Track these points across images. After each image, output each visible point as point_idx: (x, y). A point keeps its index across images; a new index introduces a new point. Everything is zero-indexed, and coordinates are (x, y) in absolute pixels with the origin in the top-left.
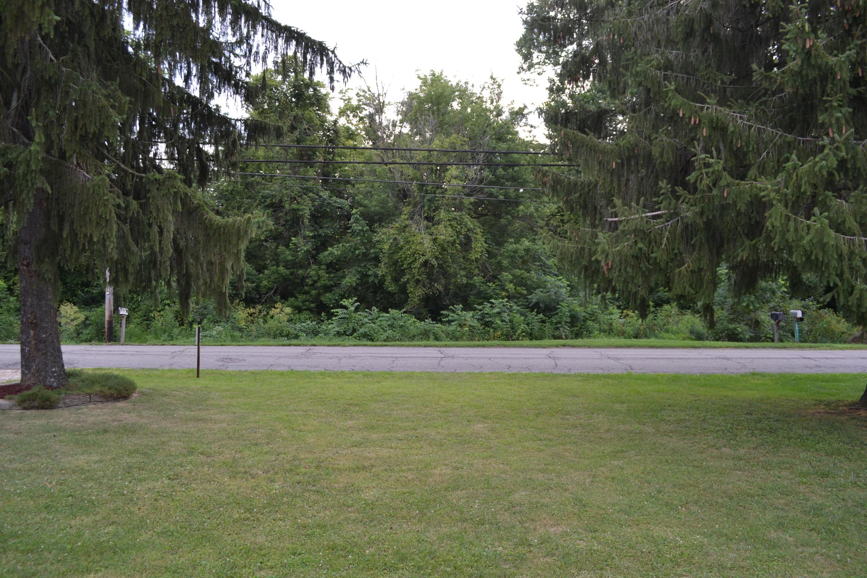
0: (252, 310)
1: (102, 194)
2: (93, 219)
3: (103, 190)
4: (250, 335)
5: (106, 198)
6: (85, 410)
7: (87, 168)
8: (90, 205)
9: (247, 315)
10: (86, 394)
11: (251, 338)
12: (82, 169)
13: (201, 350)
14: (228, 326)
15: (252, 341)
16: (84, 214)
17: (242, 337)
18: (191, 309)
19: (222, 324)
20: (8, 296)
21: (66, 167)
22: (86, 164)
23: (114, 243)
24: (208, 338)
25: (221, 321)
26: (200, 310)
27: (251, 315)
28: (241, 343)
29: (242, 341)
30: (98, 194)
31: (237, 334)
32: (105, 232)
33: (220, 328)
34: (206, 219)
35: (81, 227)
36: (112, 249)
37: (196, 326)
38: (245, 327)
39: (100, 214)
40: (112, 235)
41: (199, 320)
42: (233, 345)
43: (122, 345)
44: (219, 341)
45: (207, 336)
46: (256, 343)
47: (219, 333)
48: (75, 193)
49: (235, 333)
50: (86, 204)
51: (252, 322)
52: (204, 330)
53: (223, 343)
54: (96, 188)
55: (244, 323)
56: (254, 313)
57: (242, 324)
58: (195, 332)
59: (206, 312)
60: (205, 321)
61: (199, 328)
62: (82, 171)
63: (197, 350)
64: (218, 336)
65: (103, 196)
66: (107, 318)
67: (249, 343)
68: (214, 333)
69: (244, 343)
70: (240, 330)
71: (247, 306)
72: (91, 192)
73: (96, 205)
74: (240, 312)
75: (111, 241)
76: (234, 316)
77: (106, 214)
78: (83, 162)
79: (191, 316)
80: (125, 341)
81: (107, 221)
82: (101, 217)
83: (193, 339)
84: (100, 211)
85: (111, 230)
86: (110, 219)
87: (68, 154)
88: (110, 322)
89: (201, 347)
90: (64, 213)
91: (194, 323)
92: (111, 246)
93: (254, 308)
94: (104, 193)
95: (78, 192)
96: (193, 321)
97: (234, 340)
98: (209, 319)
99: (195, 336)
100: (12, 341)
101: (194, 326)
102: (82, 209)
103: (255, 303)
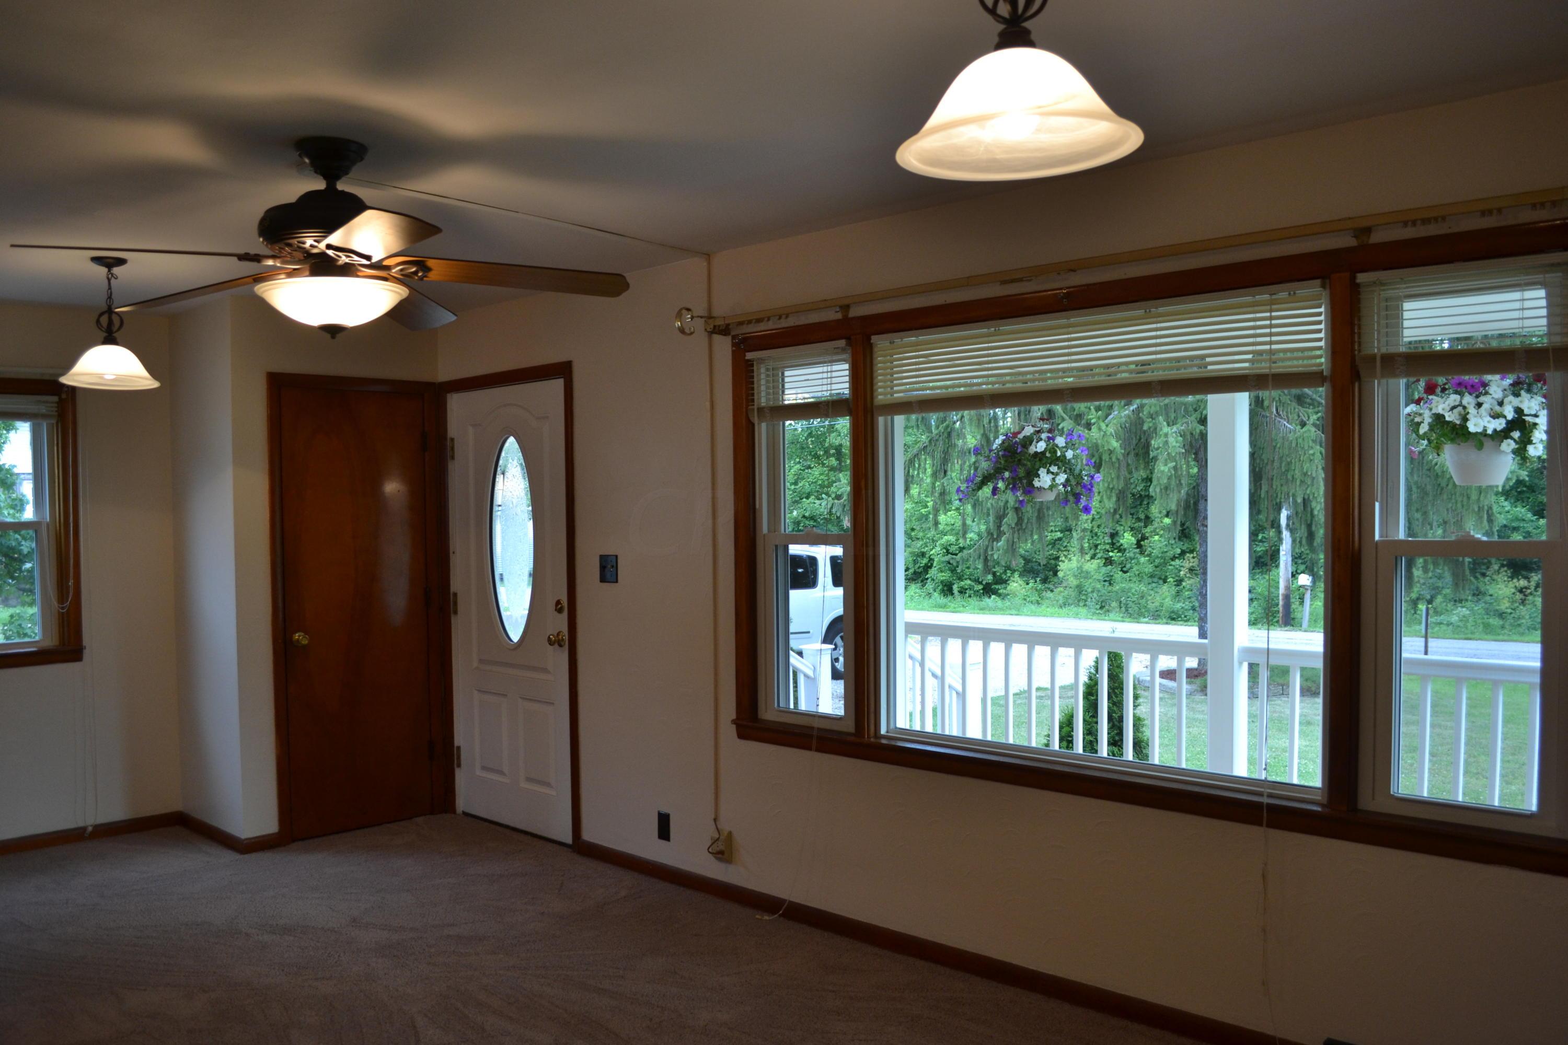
0: (1523, 583)
1: (1306, 448)
2: (1296, 477)
3: (1308, 442)
4: (1519, 625)
5: (1311, 452)
6: (1279, 702)
7: (1287, 416)
8: (1293, 461)
9: (1513, 590)
10: (1278, 684)
11: (1521, 630)
12: (1282, 418)
13: (1430, 644)
14: (1479, 608)
15: (1522, 634)
16: (1286, 470)
17: (1503, 627)
18: (1416, 579)
19: (1469, 604)
20: (1138, 555)
21: (1263, 416)
22: (1287, 412)
23: (1321, 503)
24: (1444, 627)
25: (1467, 600)
26: (1431, 581)
27: (1521, 591)
28: (1501, 637)
29: (1503, 635)
30: (1303, 448)
31: (1495, 622)
32: (1311, 491)
33: (1465, 611)
34: (1436, 464)
35: (1282, 485)
36: (1319, 511)
37: (1422, 607)
38: (1509, 611)
39: (1305, 471)
40: (1319, 495)
41: (1428, 597)
42: (1486, 640)
43: (1305, 631)
44: (1461, 632)
45: (1441, 623)
46: (1526, 639)
47: (1464, 619)
48: (1275, 447)
49: (1491, 621)
50: (1289, 460)
51: (1523, 602)
52: (1437, 613)
53: (1470, 636)
54: (1300, 441)
55: (1507, 605)
56: (1526, 588)
57: (1505, 606)
58: (1421, 616)
59: (1440, 585)
60: (1439, 599)
61: (1427, 609)
62: (1282, 421)
63: (1423, 644)
64: (1460, 624)
65: (1308, 450)
66: (1282, 590)
67: (1515, 637)
68: (1454, 619)
69: (1506, 638)
70: (1501, 615)
71: (1515, 575)
72: (1294, 445)
73: (1300, 460)
74: (1501, 586)
75: (1317, 502)
76: (1491, 592)
77: (1312, 470)
78: (1283, 411)
79: (1416, 590)
80: (1309, 626)
81: (1314, 478)
82: (1305, 474)
83: (1417, 627)
84: (1305, 468)
85: (1318, 489)
86: (1317, 476)
87: (1266, 403)
88: (1287, 597)
89: (1430, 640)
90: (1261, 469)
91: (1420, 602)
92: (1318, 508)
93: (1527, 578)
94: (1309, 446)
95: (1278, 446)
96: (1418, 599)
97: (1489, 632)
98: (1445, 596)
99: (1420, 623)
100: (1146, 620)
101: (1420, 606)
102: (1283, 465)
103: (1531, 570)
